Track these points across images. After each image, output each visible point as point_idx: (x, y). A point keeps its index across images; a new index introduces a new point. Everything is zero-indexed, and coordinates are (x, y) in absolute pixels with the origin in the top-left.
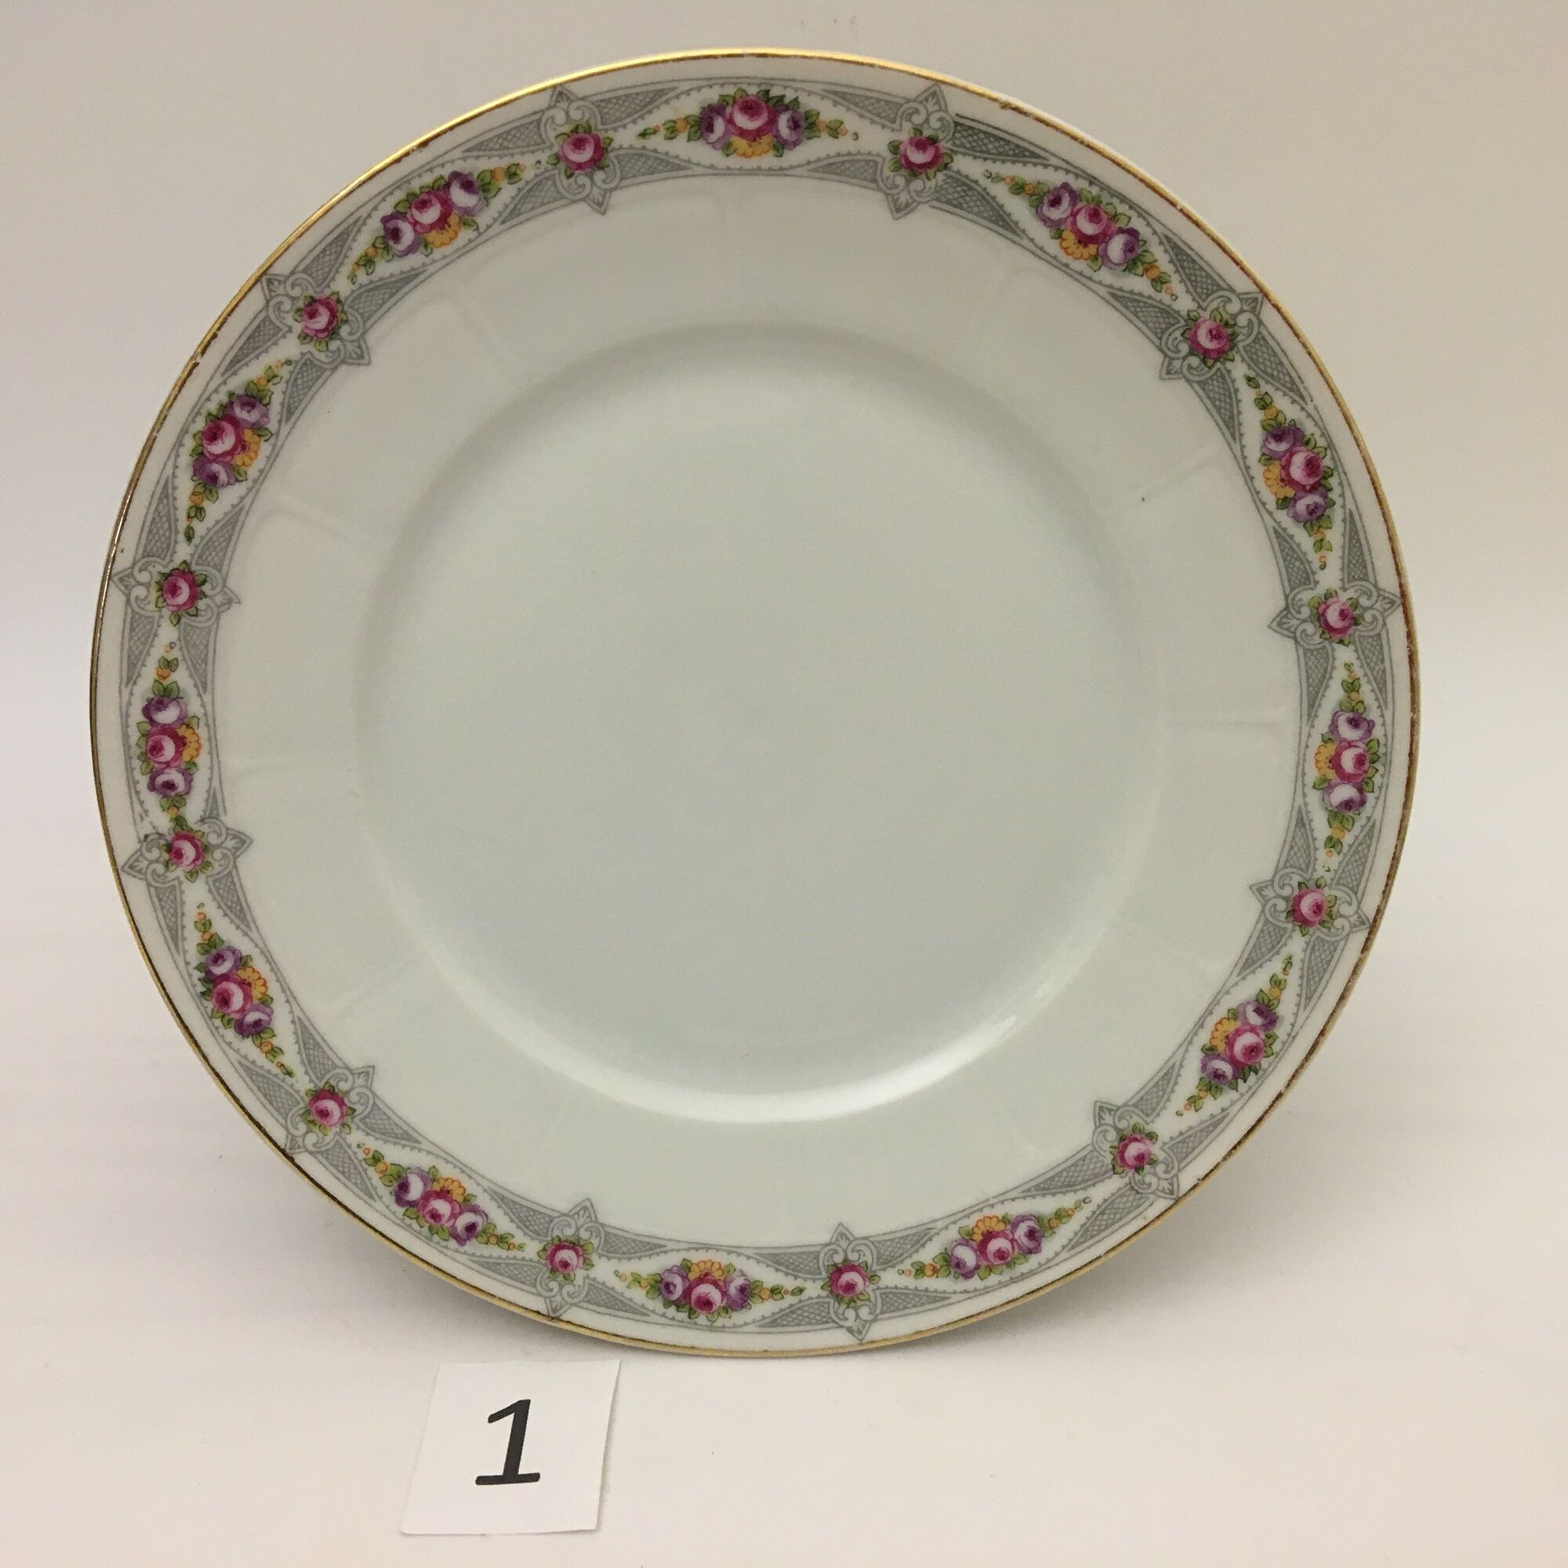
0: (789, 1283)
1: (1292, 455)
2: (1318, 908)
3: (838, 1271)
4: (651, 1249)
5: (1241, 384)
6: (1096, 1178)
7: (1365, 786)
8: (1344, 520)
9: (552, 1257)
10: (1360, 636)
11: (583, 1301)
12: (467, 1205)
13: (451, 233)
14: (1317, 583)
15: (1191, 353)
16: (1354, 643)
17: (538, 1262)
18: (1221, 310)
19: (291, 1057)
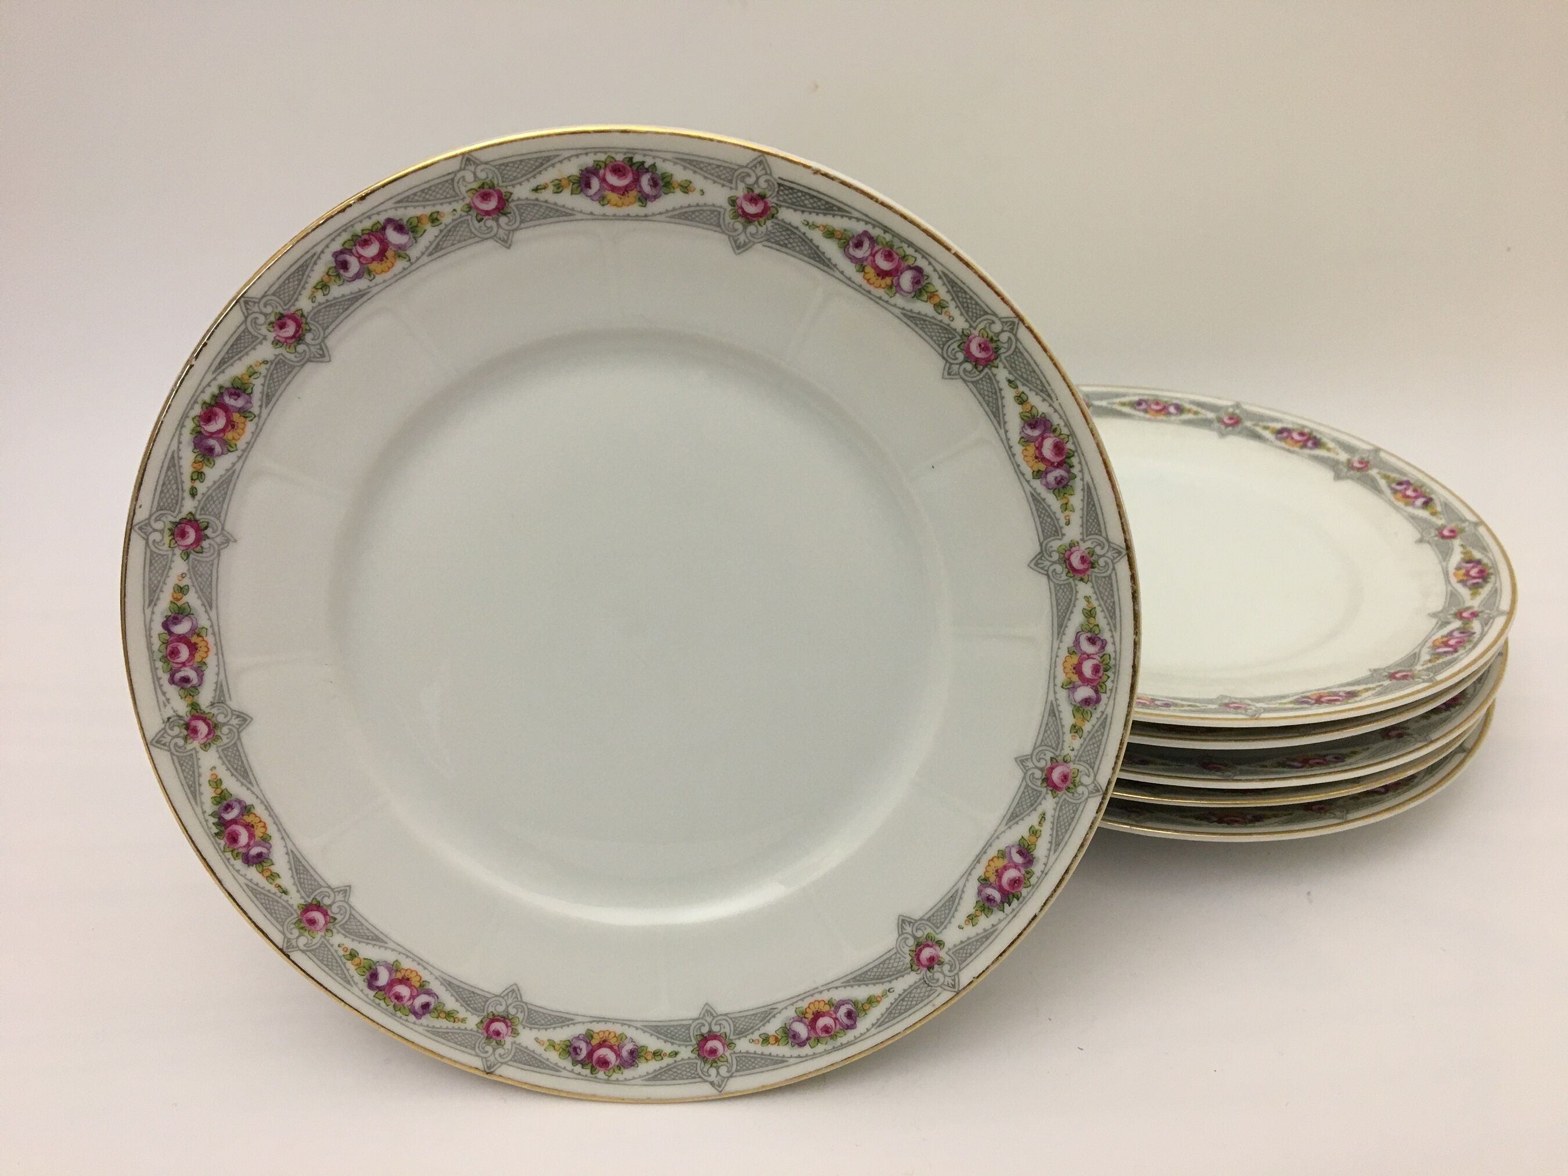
0: (668, 1048)
1: (1043, 439)
2: (1065, 778)
3: (704, 1039)
4: (563, 1022)
5: (1004, 384)
6: (900, 974)
7: (1099, 688)
8: (1083, 490)
9: (487, 1028)
10: (1096, 576)
11: (511, 1060)
12: (423, 989)
13: (389, 264)
14: (1063, 535)
15: (966, 361)
16: (1091, 581)
17: (477, 1032)
18: (988, 330)
19: (286, 880)
